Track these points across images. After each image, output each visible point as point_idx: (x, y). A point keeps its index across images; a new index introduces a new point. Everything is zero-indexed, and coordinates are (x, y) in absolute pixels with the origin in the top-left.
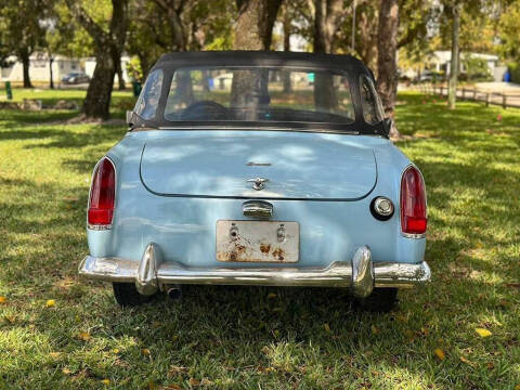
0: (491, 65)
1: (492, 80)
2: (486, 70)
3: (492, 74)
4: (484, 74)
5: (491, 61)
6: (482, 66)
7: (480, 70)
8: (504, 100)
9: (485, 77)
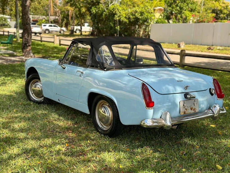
0: (9, 20)
1: (10, 27)
2: (7, 22)
3: (10, 24)
4: (6, 24)
5: (9, 18)
6: (5, 20)
7: (4, 22)
8: (41, 39)
9: (7, 25)
